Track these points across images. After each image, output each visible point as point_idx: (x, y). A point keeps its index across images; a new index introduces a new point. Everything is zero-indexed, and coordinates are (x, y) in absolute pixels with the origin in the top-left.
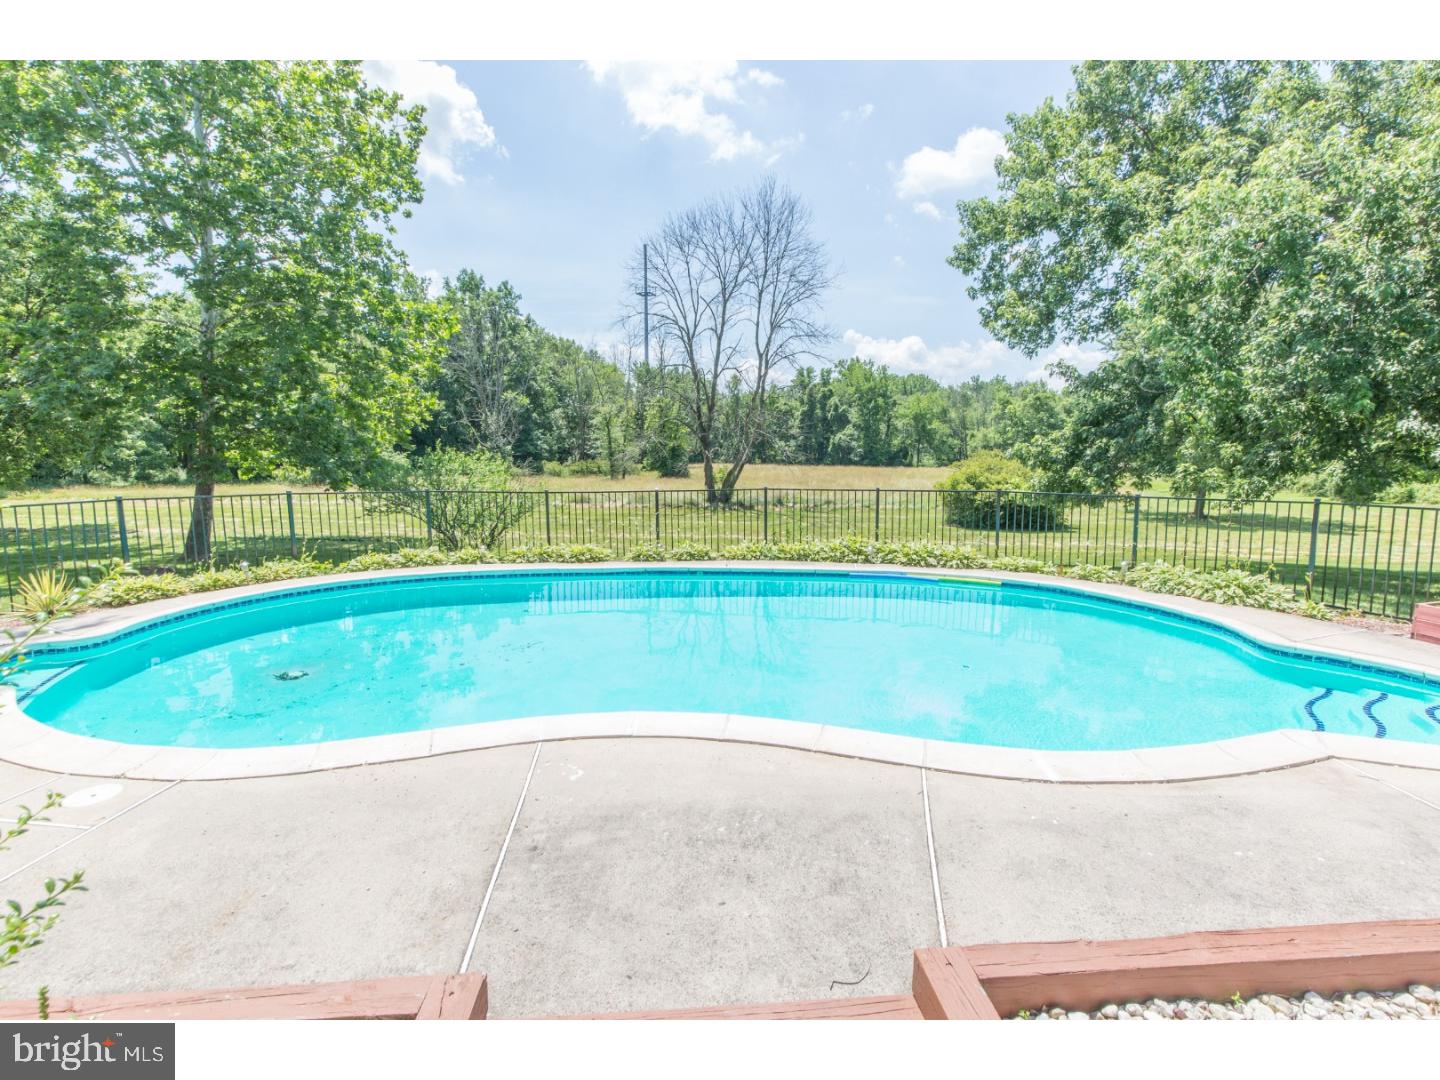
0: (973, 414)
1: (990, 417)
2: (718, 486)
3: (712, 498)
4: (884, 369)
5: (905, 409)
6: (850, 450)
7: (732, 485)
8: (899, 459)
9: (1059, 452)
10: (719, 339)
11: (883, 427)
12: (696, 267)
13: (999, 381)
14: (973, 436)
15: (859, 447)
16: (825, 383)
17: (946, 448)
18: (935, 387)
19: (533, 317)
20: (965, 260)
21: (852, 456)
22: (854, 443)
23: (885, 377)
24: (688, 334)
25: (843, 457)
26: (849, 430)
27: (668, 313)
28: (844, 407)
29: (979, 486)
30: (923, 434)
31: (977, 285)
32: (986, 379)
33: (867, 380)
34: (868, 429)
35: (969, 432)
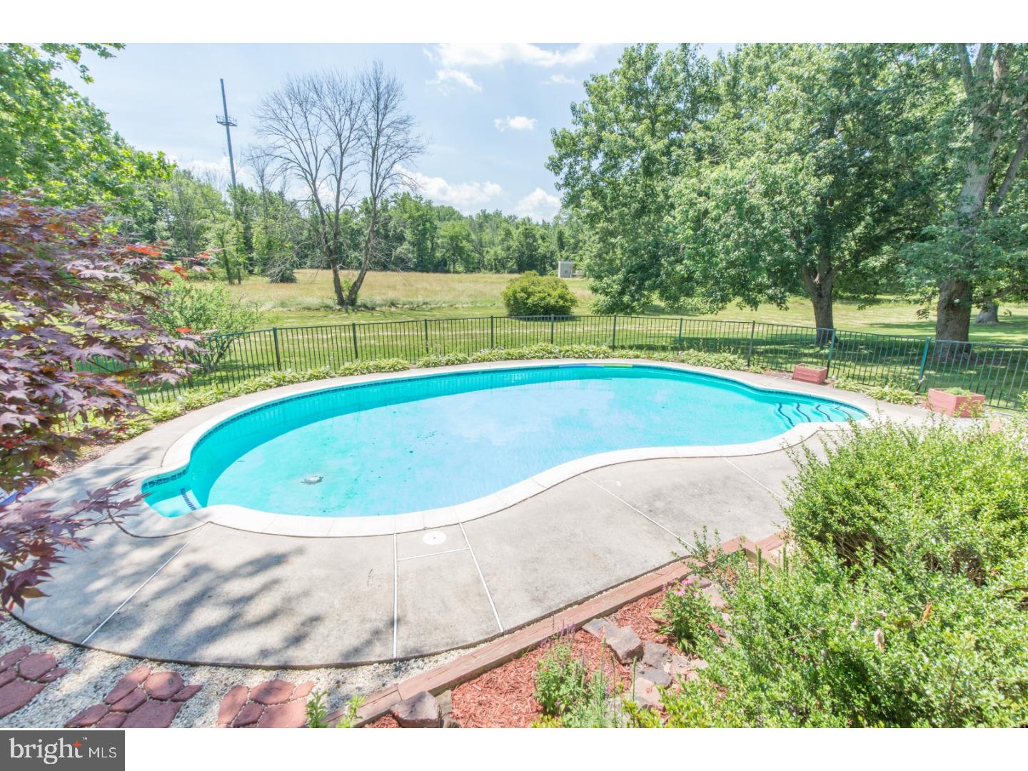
0: (486, 237)
1: (497, 240)
2: (345, 294)
3: (341, 302)
4: (430, 202)
5: (445, 230)
6: (407, 260)
7: (356, 293)
8: (441, 267)
9: (616, 287)
10: (339, 181)
11: (429, 244)
12: (313, 120)
13: (498, 214)
14: (487, 252)
15: (414, 258)
16: (385, 209)
17: (471, 260)
18: (460, 218)
19: (121, 135)
20: (555, 166)
21: (409, 264)
22: (410, 255)
23: (431, 208)
24: (311, 175)
25: (402, 264)
26: (406, 246)
27: (291, 156)
28: (402, 228)
29: (529, 295)
30: (458, 250)
31: (561, 182)
32: (490, 211)
33: (418, 210)
34: (418, 244)
35: (485, 250)
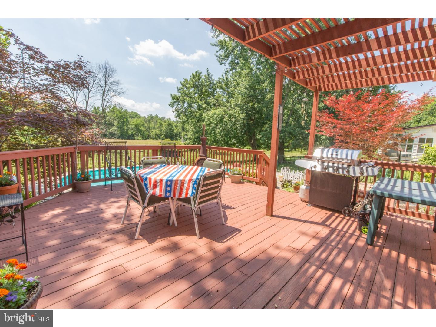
0: (152, 125)
1: (156, 127)
4: (126, 110)
5: (133, 122)
6: (115, 134)
8: (131, 137)
10: (87, 102)
11: (125, 128)
13: (157, 116)
14: (152, 131)
15: (118, 133)
17: (145, 135)
18: (140, 117)
21: (116, 136)
22: (116, 132)
23: (127, 113)
26: (114, 128)
28: (112, 121)
30: (139, 131)
31: (174, 110)
32: (154, 115)
33: (120, 113)
34: (120, 127)
35: (151, 131)
